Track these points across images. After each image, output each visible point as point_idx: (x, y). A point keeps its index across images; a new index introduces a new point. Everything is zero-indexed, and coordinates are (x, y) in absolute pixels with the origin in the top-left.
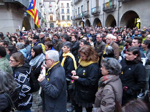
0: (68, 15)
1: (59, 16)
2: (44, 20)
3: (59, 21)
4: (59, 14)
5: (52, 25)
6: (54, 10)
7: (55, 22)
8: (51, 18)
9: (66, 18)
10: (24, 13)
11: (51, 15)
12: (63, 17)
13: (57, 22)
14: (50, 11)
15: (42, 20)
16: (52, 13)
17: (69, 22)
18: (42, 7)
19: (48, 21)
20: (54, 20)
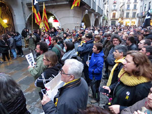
0: (134, 11)
1: (123, 14)
2: (106, 17)
3: (122, 19)
4: (123, 11)
5: (113, 23)
6: (118, 7)
8: (114, 16)
9: (131, 15)
11: (114, 12)
12: (128, 14)
13: (120, 20)
14: (113, 8)
15: (104, 17)
16: (116, 10)
17: (134, 20)
18: (105, 4)
19: (109, 19)
20: (116, 18)
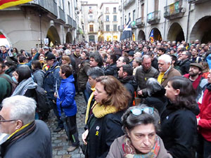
0: (115, 23)
1: (103, 26)
2: (81, 31)
3: (102, 32)
4: (102, 23)
5: (92, 39)
6: (95, 17)
7: (96, 33)
8: (91, 29)
9: (111, 28)
10: (49, 21)
11: (91, 24)
12: (108, 26)
13: (99, 33)
14: (89, 19)
15: (78, 31)
16: (93, 22)
17: (115, 34)
18: (78, 13)
19: (86, 33)
20: (95, 31)
